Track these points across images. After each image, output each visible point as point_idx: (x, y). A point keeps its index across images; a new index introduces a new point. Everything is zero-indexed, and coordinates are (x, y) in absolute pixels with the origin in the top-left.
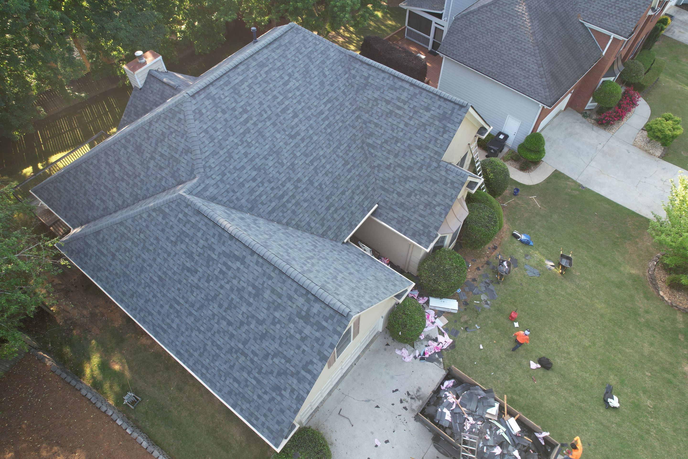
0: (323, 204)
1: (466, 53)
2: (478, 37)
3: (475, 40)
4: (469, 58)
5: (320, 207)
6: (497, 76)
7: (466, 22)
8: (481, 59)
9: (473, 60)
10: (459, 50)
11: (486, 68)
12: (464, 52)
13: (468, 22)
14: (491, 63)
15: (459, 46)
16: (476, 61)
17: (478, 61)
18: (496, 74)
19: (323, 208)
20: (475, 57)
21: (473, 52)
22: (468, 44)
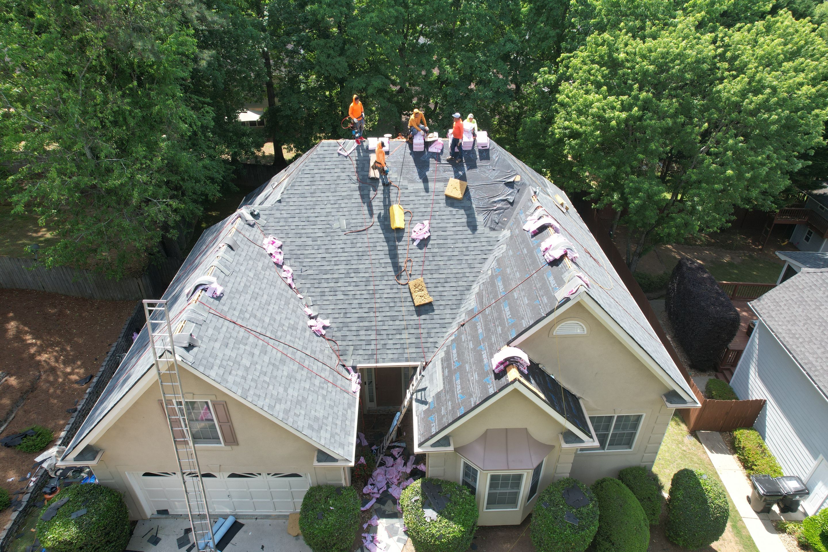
0: (360, 310)
1: (789, 322)
2: (822, 307)
3: (814, 310)
4: (790, 330)
5: (354, 311)
6: (817, 373)
7: (817, 281)
8: (807, 339)
9: (794, 334)
10: (781, 314)
11: (807, 354)
12: (788, 319)
13: (821, 282)
14: (819, 352)
15: (786, 308)
16: (797, 339)
17: (801, 340)
18: (816, 370)
19: (357, 315)
20: (800, 332)
21: (801, 324)
22: (800, 310)
